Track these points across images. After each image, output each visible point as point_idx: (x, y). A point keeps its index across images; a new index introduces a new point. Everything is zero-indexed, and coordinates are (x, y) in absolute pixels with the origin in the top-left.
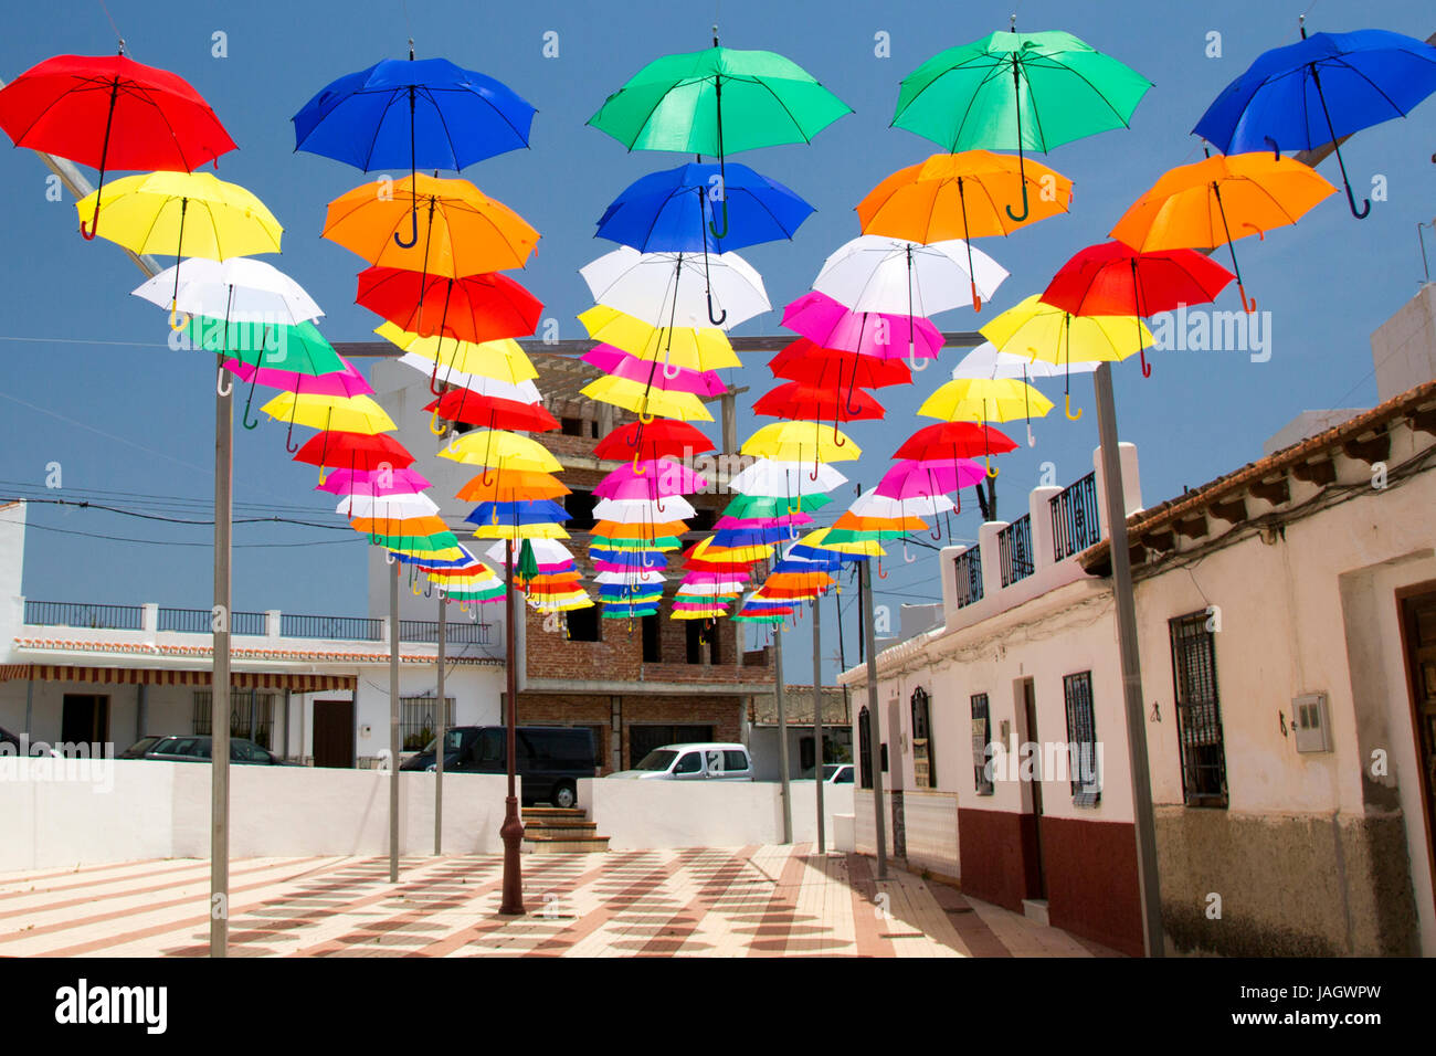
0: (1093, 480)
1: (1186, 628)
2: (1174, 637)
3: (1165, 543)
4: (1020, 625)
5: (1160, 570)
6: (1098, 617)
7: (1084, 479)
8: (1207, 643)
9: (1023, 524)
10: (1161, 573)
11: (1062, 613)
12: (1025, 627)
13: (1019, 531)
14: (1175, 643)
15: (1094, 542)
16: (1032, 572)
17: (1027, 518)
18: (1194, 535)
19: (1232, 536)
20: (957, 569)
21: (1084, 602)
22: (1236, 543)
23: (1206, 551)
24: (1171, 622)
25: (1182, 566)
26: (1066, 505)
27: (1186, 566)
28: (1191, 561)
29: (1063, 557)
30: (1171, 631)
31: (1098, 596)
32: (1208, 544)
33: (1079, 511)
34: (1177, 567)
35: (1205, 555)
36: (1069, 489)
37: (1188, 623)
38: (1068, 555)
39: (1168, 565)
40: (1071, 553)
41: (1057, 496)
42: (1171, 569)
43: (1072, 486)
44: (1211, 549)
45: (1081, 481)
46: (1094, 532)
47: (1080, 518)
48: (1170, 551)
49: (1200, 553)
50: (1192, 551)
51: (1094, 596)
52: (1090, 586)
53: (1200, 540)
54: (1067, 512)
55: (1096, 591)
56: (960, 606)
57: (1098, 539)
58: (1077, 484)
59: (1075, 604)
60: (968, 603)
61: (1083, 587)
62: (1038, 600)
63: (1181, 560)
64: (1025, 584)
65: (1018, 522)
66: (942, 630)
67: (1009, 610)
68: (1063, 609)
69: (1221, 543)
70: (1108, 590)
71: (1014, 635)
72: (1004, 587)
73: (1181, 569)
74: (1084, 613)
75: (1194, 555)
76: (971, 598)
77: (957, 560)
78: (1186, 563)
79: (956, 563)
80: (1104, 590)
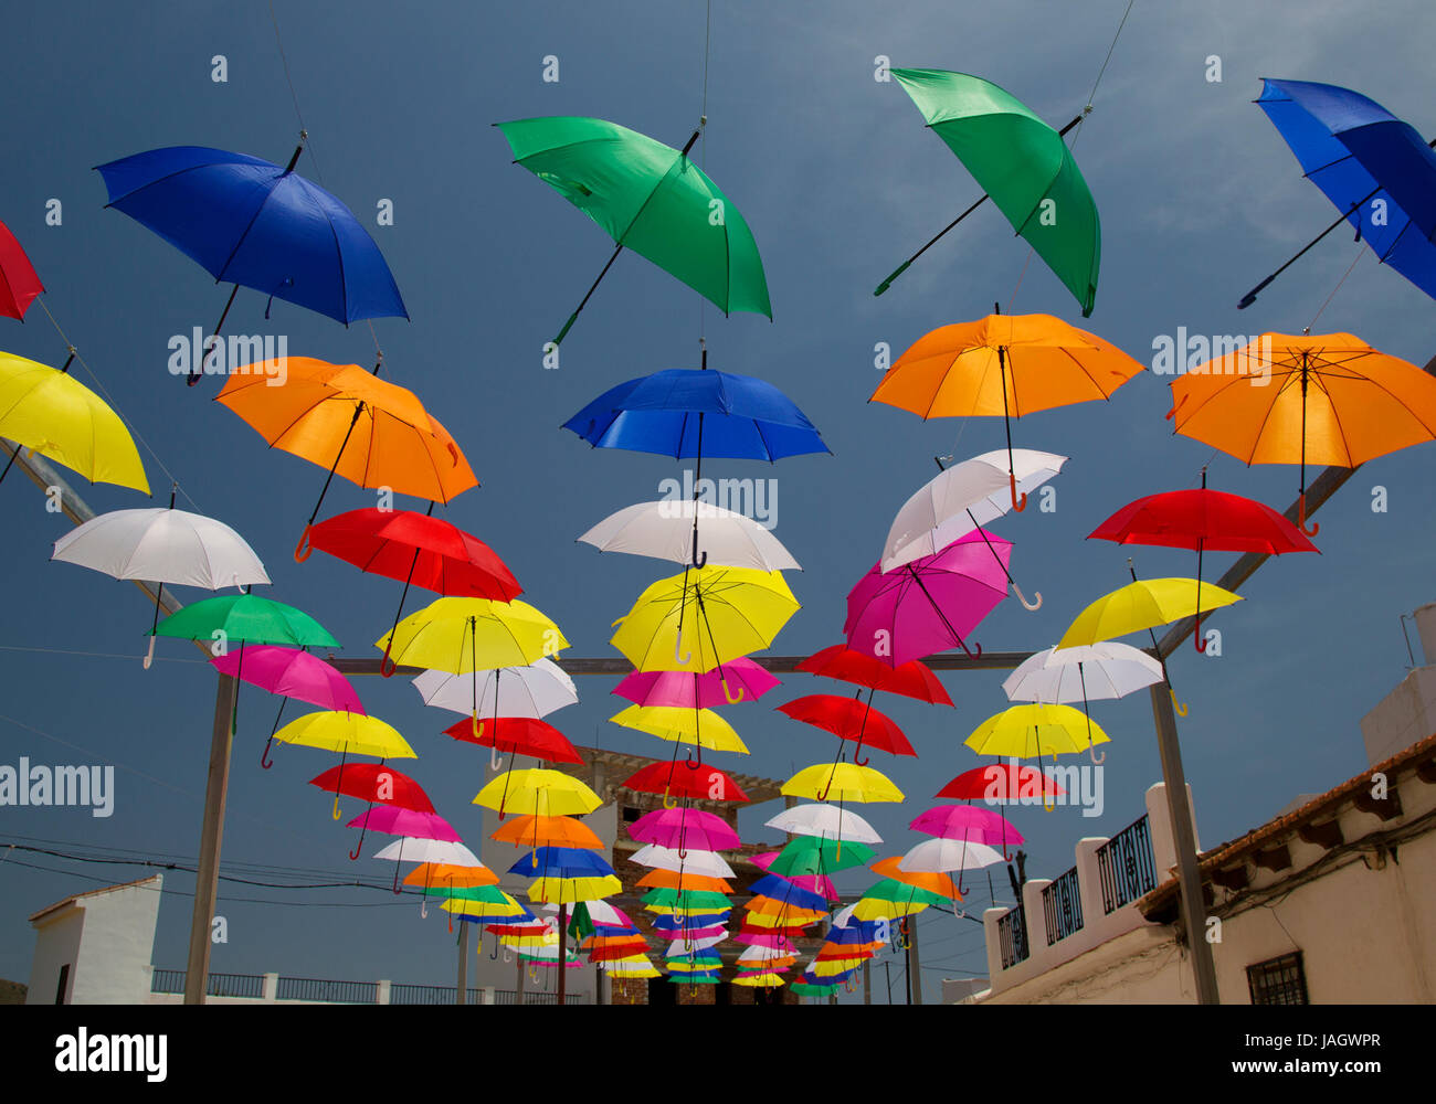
0: (1144, 824)
1: (1270, 976)
2: (1254, 986)
3: (1237, 880)
4: (1070, 982)
5: (1232, 912)
6: (1158, 970)
7: (1134, 824)
8: (1298, 991)
9: (1068, 880)
10: (1234, 915)
11: (1116, 967)
12: (1075, 985)
13: (1064, 887)
14: (1255, 994)
15: (1149, 889)
16: (1080, 927)
17: (1074, 872)
18: (1276, 868)
19: (1324, 865)
20: (1001, 930)
21: (1141, 954)
22: (1330, 872)
23: (1290, 885)
24: (1250, 970)
25: (1262, 904)
26: (1115, 854)
27: (1266, 904)
28: (1271, 899)
29: (1113, 909)
30: (1249, 980)
31: (1158, 946)
32: (1292, 878)
33: (1130, 859)
34: (1254, 906)
35: (1290, 890)
36: (1117, 837)
37: (1273, 970)
38: (1119, 906)
39: (1242, 906)
40: (1123, 903)
41: (1105, 846)
42: (1245, 910)
43: (1121, 834)
44: (1295, 883)
45: (1130, 827)
46: (1148, 880)
47: (1131, 866)
48: (1244, 889)
49: (1284, 888)
50: (1274, 886)
51: (1153, 947)
52: (1152, 935)
53: (1283, 874)
54: (1117, 861)
55: (1156, 940)
56: (1005, 967)
57: (1153, 886)
58: (1126, 832)
59: (1131, 956)
60: (1013, 964)
61: (1143, 936)
62: (1090, 954)
63: (1259, 899)
64: (1074, 940)
65: (1062, 878)
66: (988, 991)
67: (1061, 965)
68: (1118, 963)
69: (1311, 874)
70: (1171, 938)
71: (1064, 993)
72: (1050, 944)
73: (1261, 908)
74: (1141, 966)
75: (1273, 892)
76: (1016, 958)
77: (1001, 921)
78: (1266, 901)
79: (1000, 924)
80: (1164, 939)
